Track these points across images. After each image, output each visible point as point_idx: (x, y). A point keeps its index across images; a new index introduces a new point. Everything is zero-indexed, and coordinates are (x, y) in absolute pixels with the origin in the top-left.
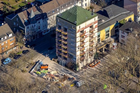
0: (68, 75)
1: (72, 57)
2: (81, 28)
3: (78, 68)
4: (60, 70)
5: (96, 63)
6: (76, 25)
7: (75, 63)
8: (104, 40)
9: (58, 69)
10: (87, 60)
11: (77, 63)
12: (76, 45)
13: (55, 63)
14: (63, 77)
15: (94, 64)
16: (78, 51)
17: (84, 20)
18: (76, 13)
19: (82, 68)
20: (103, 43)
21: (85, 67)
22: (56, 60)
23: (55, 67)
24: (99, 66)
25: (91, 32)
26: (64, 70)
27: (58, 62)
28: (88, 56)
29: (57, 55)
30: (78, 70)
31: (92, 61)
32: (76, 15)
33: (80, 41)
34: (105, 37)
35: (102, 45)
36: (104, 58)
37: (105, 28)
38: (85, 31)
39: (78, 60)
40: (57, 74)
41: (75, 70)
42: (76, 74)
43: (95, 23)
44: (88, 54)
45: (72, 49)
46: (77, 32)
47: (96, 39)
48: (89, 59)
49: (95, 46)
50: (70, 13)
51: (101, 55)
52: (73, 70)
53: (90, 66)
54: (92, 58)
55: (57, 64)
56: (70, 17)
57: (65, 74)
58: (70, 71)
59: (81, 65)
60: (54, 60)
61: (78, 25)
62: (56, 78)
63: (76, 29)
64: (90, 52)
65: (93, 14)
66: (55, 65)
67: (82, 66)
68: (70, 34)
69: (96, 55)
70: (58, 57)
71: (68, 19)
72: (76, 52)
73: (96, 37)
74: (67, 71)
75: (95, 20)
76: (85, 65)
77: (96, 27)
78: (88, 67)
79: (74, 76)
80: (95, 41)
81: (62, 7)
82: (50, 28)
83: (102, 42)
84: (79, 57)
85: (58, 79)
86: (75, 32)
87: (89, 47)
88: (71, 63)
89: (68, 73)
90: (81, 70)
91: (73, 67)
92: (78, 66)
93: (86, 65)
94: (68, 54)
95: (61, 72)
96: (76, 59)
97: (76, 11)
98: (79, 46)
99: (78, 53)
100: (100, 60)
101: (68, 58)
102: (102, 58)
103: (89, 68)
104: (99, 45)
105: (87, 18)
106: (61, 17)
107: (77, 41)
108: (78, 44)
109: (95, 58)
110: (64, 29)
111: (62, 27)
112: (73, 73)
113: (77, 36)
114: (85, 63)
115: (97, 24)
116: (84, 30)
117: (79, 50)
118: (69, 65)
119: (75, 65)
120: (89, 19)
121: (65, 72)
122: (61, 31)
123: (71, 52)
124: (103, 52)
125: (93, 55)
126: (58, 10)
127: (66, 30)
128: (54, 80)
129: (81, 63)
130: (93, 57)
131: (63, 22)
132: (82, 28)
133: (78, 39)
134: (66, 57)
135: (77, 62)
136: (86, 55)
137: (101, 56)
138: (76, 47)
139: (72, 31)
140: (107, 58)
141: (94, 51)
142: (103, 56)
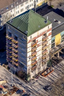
0: (18, 85)
1: (23, 66)
2: (32, 38)
3: (29, 78)
4: (10, 79)
5: (49, 71)
6: (27, 35)
7: (26, 73)
8: (59, 44)
9: (8, 78)
10: (39, 69)
11: (28, 73)
12: (27, 55)
13: (6, 69)
14: (12, 88)
15: (47, 73)
16: (29, 61)
17: (36, 30)
18: (28, 21)
19: (33, 77)
20: (58, 48)
21: (36, 76)
22: (7, 66)
23: (5, 75)
24: (52, 75)
25: (45, 40)
26: (14, 79)
27: (9, 68)
28: (40, 65)
29: (8, 61)
30: (28, 80)
31: (45, 68)
32: (28, 23)
33: (32, 51)
34: (61, 40)
35: (57, 51)
36: (58, 65)
37: (61, 32)
38: (38, 40)
39: (29, 70)
40: (6, 85)
41: (26, 79)
42: (26, 85)
43: (48, 31)
44: (40, 62)
45: (23, 59)
46: (28, 42)
47: (49, 47)
48: (42, 67)
49: (49, 53)
50: (22, 21)
51: (55, 60)
52: (24, 80)
53: (42, 75)
54: (44, 65)
55: (7, 70)
56: (21, 25)
57: (14, 84)
58: (20, 80)
59: (32, 75)
60: (4, 66)
61: (30, 35)
62: (4, 90)
63: (27, 39)
64: (42, 60)
65: (46, 21)
66: (4, 72)
67: (34, 75)
68: (20, 43)
69: (49, 62)
70: (9, 63)
71: (19, 28)
72: (27, 62)
73: (50, 44)
74: (17, 80)
75: (48, 28)
76: (37, 73)
77: (49, 35)
78: (41, 76)
79: (25, 88)
80: (49, 49)
81: (17, 3)
82: (3, 25)
83: (57, 46)
84: (31, 66)
85: (6, 91)
86: (25, 42)
87: (41, 56)
88: (21, 72)
89: (18, 83)
90: (32, 80)
91: (24, 77)
92: (29, 76)
93: (39, 74)
94: (19, 62)
95: (10, 82)
96: (26, 69)
97: (27, 19)
98: (30, 56)
99: (29, 63)
100: (53, 67)
101: (18, 67)
102: (56, 64)
103: (41, 78)
104: (53, 50)
105: (39, 27)
106: (11, 24)
107: (28, 52)
108: (29, 54)
109: (48, 66)
110: (14, 37)
111: (12, 35)
112: (24, 83)
113: (28, 46)
114: (37, 72)
115: (51, 31)
116: (36, 40)
117: (31, 59)
118: (20, 74)
119: (26, 75)
120: (42, 28)
121: (15, 82)
122: (11, 38)
123: (22, 61)
124: (58, 57)
125: (46, 63)
126: (12, 6)
127: (16, 38)
128: (2, 93)
129: (32, 72)
130: (46, 65)
131: (14, 30)
132: (34, 38)
133: (29, 49)
134: (17, 65)
135: (28, 71)
136: (39, 64)
137: (55, 62)
138: (27, 57)
139: (23, 41)
140: (61, 65)
141: (48, 59)
142: (57, 62)
